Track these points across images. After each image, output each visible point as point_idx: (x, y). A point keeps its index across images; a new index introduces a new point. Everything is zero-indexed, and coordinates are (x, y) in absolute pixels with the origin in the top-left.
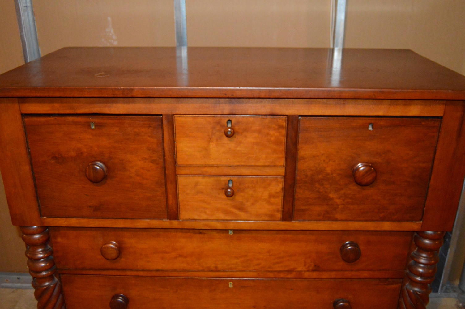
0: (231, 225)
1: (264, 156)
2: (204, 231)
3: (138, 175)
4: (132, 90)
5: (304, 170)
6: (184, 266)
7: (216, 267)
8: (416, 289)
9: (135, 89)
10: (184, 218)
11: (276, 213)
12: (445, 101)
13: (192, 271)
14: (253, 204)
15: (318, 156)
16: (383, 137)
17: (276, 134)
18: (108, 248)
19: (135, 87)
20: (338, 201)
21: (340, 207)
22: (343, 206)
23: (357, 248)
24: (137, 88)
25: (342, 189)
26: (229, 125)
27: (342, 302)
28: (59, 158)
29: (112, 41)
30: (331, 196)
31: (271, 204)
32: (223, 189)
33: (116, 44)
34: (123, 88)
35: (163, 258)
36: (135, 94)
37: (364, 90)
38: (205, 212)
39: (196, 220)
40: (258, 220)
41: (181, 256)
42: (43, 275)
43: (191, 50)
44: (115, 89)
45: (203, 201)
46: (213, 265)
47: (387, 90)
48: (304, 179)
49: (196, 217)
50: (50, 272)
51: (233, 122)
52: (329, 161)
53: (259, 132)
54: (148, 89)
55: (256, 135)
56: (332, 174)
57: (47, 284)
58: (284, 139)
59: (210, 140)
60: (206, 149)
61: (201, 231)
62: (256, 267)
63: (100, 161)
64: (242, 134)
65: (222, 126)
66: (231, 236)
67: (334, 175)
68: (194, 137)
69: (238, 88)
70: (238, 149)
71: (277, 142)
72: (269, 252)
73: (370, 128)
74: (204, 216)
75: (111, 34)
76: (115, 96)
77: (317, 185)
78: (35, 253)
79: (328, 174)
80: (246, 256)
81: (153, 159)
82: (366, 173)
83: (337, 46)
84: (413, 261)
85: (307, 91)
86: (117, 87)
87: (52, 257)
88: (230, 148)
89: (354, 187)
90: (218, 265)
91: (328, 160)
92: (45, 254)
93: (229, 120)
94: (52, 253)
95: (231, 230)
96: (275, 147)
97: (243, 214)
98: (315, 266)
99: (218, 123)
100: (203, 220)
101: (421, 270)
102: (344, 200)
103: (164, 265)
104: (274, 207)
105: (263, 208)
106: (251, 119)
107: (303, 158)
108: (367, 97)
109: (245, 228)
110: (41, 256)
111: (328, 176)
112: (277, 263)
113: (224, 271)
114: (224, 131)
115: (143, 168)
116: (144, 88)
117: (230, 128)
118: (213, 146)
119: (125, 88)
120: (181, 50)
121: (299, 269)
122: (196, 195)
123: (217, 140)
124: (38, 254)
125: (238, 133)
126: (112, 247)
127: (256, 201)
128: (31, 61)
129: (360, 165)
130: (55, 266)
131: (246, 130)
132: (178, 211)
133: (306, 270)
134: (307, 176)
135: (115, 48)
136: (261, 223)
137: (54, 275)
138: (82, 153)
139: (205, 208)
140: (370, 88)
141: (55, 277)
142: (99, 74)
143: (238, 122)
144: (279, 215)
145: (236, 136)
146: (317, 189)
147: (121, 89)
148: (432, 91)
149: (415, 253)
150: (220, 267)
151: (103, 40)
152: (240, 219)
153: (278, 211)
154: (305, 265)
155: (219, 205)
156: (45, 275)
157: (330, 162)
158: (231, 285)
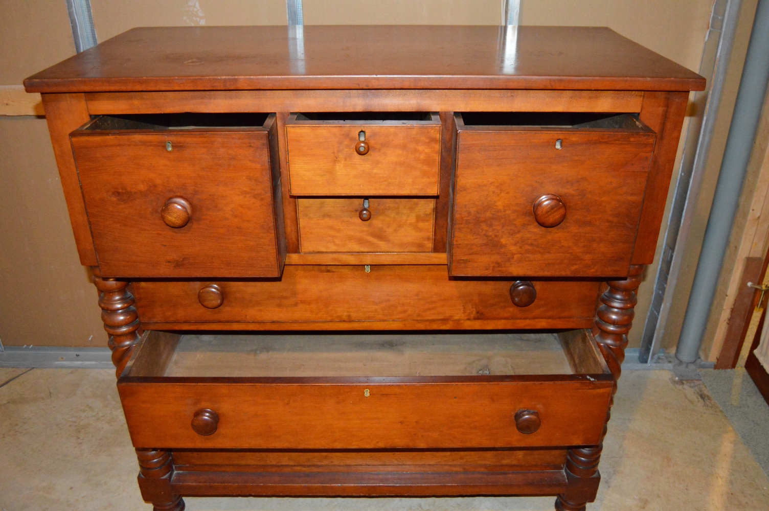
0: (369, 259)
1: (410, 181)
2: (333, 268)
3: (236, 216)
4: (236, 80)
5: (466, 206)
6: (308, 315)
7: (349, 316)
8: (609, 342)
9: (240, 79)
10: (307, 250)
11: (426, 242)
12: (643, 92)
13: (318, 322)
14: (395, 230)
15: (484, 185)
16: (577, 158)
17: (428, 150)
18: (208, 292)
19: (240, 77)
20: (513, 249)
21: (516, 256)
22: (519, 255)
23: (531, 288)
24: (243, 77)
25: (519, 232)
26: (362, 139)
27: (528, 415)
28: (124, 195)
29: (198, 19)
30: (503, 241)
31: (420, 230)
32: (356, 211)
33: (203, 23)
34: (224, 77)
35: (279, 306)
36: (240, 86)
37: (537, 77)
38: (334, 242)
39: (322, 252)
40: (402, 252)
41: (303, 302)
42: (124, 331)
43: (308, 29)
44: (214, 79)
45: (331, 228)
46: (345, 314)
47: (568, 78)
48: (466, 218)
49: (323, 250)
50: (131, 328)
51: (367, 134)
52: (501, 193)
53: (404, 147)
54: (257, 79)
55: (399, 151)
56: (505, 211)
57: (127, 343)
58: (437, 158)
59: (336, 160)
60: (331, 172)
61: (329, 268)
62: (402, 315)
63: (181, 197)
64: (379, 150)
65: (352, 139)
66: (368, 275)
67: (508, 212)
68: (314, 155)
69: (375, 76)
70: (375, 171)
71: (428, 162)
72: (417, 295)
73: (558, 146)
74: (333, 248)
75: (195, 10)
76: (214, 89)
77: (484, 226)
78: (111, 301)
79: (499, 211)
80: (388, 300)
81: (256, 192)
82: (552, 209)
83: (510, 24)
84: (604, 305)
85: (463, 79)
86: (216, 77)
87: (133, 307)
88: (363, 171)
89: (535, 230)
90: (352, 314)
91: (499, 192)
92: (124, 303)
93: (362, 131)
94: (133, 302)
95: (367, 265)
96: (425, 168)
97: (383, 245)
98: (478, 313)
99: (347, 135)
100: (332, 253)
101: (614, 317)
102: (521, 248)
103: (281, 315)
104: (424, 234)
105: (409, 235)
106: (392, 130)
107: (465, 189)
108: (542, 87)
109: (386, 263)
110: (119, 306)
111: (500, 214)
112: (429, 309)
113: (359, 321)
114: (355, 148)
115: (242, 206)
116: (252, 77)
117: (363, 142)
118: (340, 169)
119: (227, 77)
120: (295, 29)
121: (456, 318)
122: (322, 220)
123: (345, 160)
124: (116, 303)
125: (374, 149)
126: (213, 292)
127: (400, 226)
128: (85, 49)
129: (544, 198)
130: (137, 319)
131: (385, 145)
132: (298, 240)
133: (466, 318)
134: (469, 213)
135: (202, 28)
136: (406, 255)
137: (136, 331)
138: (155, 186)
139: (334, 236)
140: (545, 75)
141: (138, 335)
142: (190, 61)
143: (374, 134)
144: (430, 245)
145: (372, 153)
146: (484, 232)
147: (221, 79)
148: (626, 78)
149: (606, 294)
150: (354, 315)
151: (185, 18)
152: (378, 250)
153: (428, 239)
154: (464, 312)
155: (352, 233)
156: (126, 331)
157: (503, 194)
158: (367, 393)
